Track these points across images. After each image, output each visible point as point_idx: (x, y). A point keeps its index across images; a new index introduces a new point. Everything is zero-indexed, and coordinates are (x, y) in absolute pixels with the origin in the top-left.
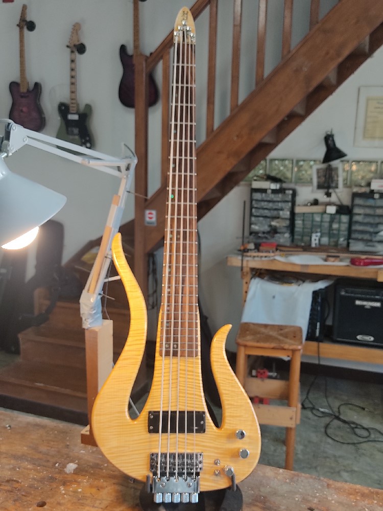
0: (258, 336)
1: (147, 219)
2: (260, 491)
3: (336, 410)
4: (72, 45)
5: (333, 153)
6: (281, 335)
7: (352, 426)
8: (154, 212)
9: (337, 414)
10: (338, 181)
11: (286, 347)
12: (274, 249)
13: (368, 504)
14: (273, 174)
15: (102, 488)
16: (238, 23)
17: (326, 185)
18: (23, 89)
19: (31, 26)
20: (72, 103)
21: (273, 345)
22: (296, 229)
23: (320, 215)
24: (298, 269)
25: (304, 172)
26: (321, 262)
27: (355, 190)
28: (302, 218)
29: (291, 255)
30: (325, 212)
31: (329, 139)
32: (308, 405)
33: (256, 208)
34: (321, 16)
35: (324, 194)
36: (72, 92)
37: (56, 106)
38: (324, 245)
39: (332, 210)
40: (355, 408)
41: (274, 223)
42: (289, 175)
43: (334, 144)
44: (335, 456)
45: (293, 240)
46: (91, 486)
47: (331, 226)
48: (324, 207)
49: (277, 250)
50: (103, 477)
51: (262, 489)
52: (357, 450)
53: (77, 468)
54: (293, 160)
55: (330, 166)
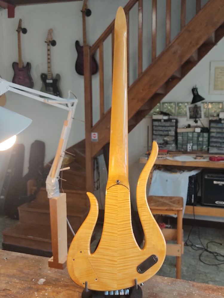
0: (158, 203)
1: (93, 138)
2: (153, 290)
3: (205, 245)
4: (48, 41)
5: (197, 98)
6: (171, 202)
7: (215, 254)
8: (96, 134)
9: (206, 248)
10: (201, 114)
11: (174, 209)
12: (166, 153)
13: (216, 295)
14: (165, 111)
15: (60, 292)
16: (140, 27)
17: (194, 116)
18: (20, 66)
19: (25, 31)
20: (49, 74)
21: (166, 208)
22: (179, 142)
23: (192, 133)
24: (180, 164)
25: (182, 109)
26: (193, 160)
27: (211, 118)
28: (182, 135)
29: (176, 156)
30: (194, 132)
31: (194, 90)
32: (189, 243)
33: (155, 130)
34: (187, 23)
35: (193, 121)
36: (49, 67)
37: (39, 75)
38: (195, 150)
39: (198, 130)
40: (216, 244)
41: (166, 138)
42: (173, 111)
43: (198, 93)
44: (205, 273)
45: (177, 148)
46: (53, 292)
47: (198, 139)
48: (194, 129)
49: (168, 153)
50: (61, 286)
51: (155, 289)
52: (218, 269)
53: (45, 281)
54: (175, 103)
55: (196, 105)
